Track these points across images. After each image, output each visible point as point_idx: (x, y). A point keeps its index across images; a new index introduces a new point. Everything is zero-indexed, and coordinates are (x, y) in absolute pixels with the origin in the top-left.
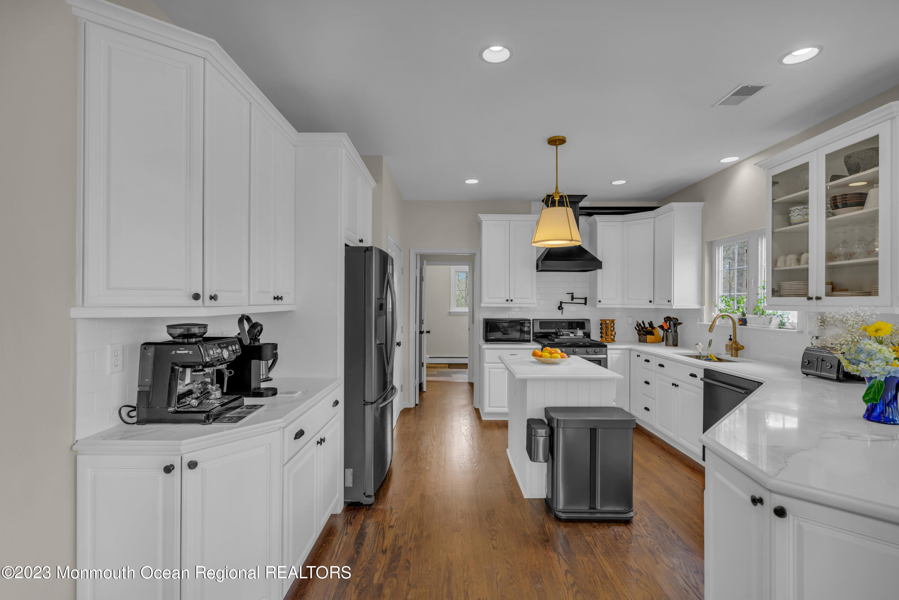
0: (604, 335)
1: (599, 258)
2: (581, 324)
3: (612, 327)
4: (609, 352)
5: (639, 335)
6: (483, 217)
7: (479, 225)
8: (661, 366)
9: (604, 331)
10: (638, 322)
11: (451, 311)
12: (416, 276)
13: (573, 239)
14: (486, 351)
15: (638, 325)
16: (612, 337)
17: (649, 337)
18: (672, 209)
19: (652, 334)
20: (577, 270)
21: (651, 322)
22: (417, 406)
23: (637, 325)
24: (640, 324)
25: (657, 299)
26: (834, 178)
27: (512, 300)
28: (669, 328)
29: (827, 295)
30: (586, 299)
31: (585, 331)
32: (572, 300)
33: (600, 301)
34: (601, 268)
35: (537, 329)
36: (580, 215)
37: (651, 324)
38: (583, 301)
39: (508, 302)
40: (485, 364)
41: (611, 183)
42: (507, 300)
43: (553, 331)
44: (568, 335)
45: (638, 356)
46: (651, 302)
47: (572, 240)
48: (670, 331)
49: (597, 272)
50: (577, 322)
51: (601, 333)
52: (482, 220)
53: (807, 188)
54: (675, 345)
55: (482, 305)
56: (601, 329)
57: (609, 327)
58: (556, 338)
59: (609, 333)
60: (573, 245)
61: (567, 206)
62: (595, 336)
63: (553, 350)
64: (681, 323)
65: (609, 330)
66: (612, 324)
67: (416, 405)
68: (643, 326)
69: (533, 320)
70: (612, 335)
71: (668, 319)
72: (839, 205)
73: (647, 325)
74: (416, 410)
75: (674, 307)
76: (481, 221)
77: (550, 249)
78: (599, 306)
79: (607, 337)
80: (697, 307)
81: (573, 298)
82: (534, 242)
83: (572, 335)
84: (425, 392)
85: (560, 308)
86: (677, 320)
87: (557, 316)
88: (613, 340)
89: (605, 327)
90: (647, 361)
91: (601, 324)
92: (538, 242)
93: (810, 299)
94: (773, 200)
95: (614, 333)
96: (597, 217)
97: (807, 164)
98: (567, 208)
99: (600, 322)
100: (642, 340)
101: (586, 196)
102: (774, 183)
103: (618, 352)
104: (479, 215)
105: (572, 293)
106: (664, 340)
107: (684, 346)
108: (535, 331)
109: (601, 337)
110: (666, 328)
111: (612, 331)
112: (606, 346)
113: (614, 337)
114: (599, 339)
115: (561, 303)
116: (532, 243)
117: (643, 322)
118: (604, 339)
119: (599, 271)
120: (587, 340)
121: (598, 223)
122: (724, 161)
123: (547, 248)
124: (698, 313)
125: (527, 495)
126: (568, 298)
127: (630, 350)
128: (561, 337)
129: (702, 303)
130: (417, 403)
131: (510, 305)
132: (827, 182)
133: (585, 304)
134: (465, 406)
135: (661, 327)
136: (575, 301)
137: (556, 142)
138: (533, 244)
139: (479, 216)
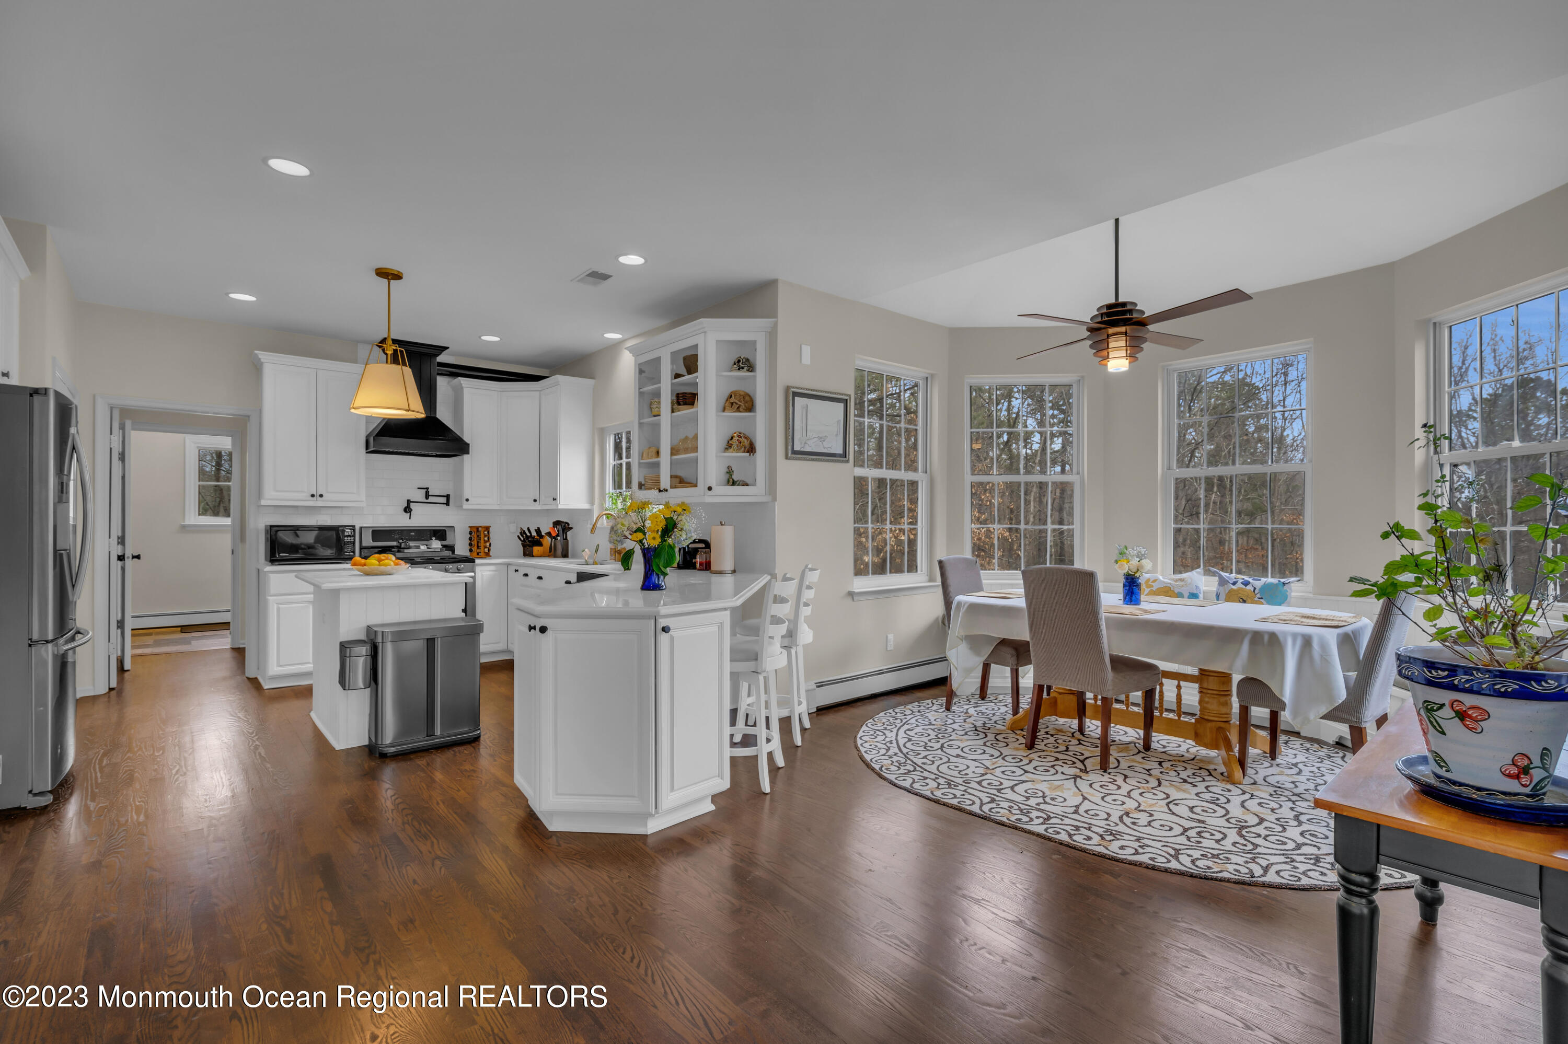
0: (475, 549)
1: (466, 439)
2: (440, 534)
3: (485, 536)
4: (478, 569)
5: (524, 546)
6: (263, 356)
7: (257, 368)
8: (540, 578)
9: (474, 543)
10: (522, 529)
11: (187, 523)
12: (111, 449)
13: (411, 409)
14: (272, 576)
15: (523, 533)
16: (486, 550)
17: (536, 549)
18: (557, 384)
19: (539, 544)
20: (434, 453)
21: (539, 528)
22: (113, 693)
23: (521, 533)
24: (524, 531)
25: (542, 497)
26: (677, 376)
27: (321, 496)
28: (558, 535)
29: (671, 487)
30: (448, 497)
31: (445, 543)
32: (427, 497)
33: (467, 500)
34: (468, 453)
35: (368, 541)
36: (439, 374)
37: (538, 531)
38: (444, 500)
39: (315, 498)
40: (270, 598)
41: (480, 337)
42: (313, 496)
43: (394, 543)
44: (418, 547)
45: (516, 571)
46: (535, 501)
47: (409, 410)
48: (559, 538)
49: (463, 460)
50: (434, 530)
51: (470, 545)
52: (262, 360)
53: (660, 383)
54: (565, 555)
55: (263, 502)
56: (470, 539)
57: (482, 536)
58: (399, 552)
59: (482, 544)
60: (413, 417)
61: (404, 364)
62: (462, 549)
63: (382, 556)
64: (571, 528)
65: (482, 541)
66: (486, 532)
67: (111, 689)
68: (528, 534)
69: (361, 528)
70: (485, 547)
71: (557, 523)
72: (681, 403)
73: (534, 534)
74: (109, 697)
75: (560, 507)
76: (262, 364)
77: (389, 419)
78: (466, 506)
79: (479, 551)
80: (586, 506)
81: (427, 495)
82: (353, 408)
83: (423, 548)
84: (128, 671)
85: (408, 510)
86: (568, 524)
87: (402, 521)
88: (488, 555)
89: (475, 536)
90: (526, 575)
91: (471, 533)
92: (359, 408)
93: (660, 491)
94: (639, 389)
95: (488, 544)
96: (463, 381)
97: (660, 358)
98: (404, 368)
99: (469, 530)
100: (528, 554)
101: (448, 348)
102: (641, 372)
103: (492, 568)
104: (256, 352)
105: (427, 489)
106: (552, 553)
107: (574, 557)
108: (364, 544)
109: (471, 551)
110: (554, 535)
111: (486, 542)
112: (474, 561)
113: (489, 550)
114: (467, 554)
115: (409, 502)
116: (350, 409)
117: (528, 529)
118: (475, 554)
119: (466, 456)
120: (447, 553)
121: (465, 389)
122: (610, 336)
123: (384, 419)
124: (589, 512)
125: (339, 744)
126: (420, 496)
127: (508, 565)
128: (406, 551)
129: (592, 502)
130: (114, 684)
131: (319, 503)
132: (672, 379)
133: (447, 504)
134: (224, 679)
135: (549, 534)
136: (431, 499)
137: (388, 276)
138: (352, 411)
139: (256, 355)
